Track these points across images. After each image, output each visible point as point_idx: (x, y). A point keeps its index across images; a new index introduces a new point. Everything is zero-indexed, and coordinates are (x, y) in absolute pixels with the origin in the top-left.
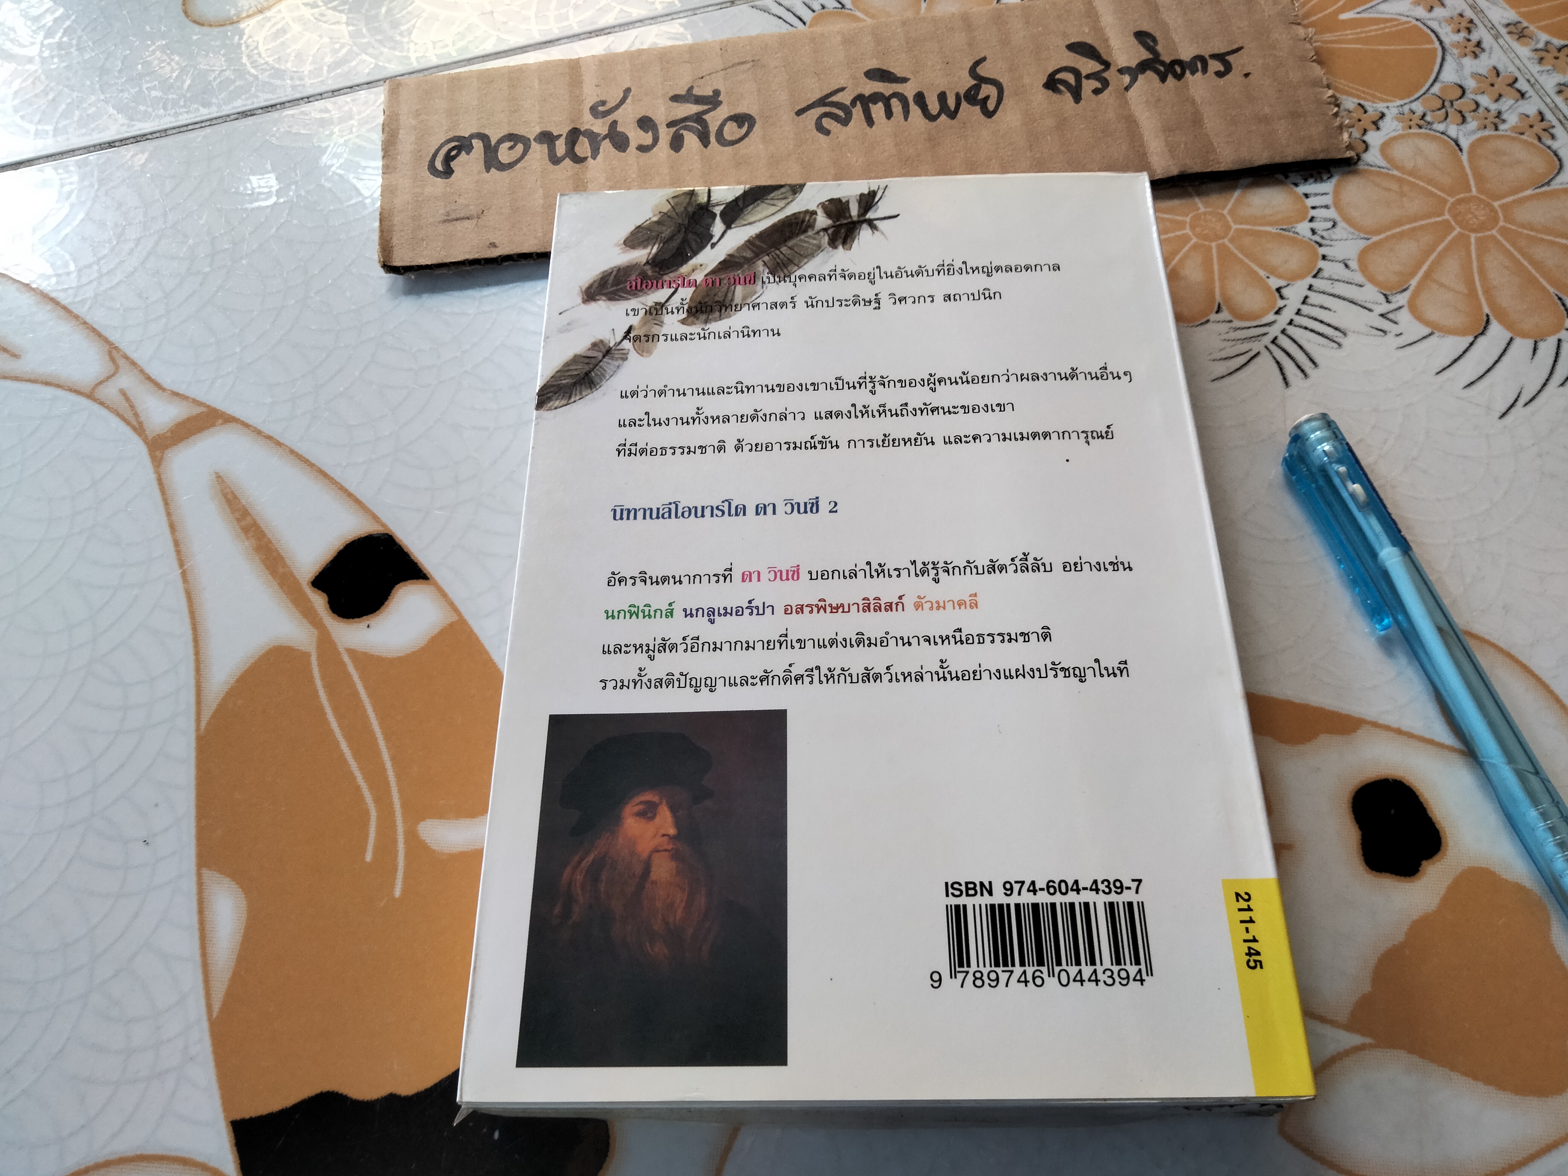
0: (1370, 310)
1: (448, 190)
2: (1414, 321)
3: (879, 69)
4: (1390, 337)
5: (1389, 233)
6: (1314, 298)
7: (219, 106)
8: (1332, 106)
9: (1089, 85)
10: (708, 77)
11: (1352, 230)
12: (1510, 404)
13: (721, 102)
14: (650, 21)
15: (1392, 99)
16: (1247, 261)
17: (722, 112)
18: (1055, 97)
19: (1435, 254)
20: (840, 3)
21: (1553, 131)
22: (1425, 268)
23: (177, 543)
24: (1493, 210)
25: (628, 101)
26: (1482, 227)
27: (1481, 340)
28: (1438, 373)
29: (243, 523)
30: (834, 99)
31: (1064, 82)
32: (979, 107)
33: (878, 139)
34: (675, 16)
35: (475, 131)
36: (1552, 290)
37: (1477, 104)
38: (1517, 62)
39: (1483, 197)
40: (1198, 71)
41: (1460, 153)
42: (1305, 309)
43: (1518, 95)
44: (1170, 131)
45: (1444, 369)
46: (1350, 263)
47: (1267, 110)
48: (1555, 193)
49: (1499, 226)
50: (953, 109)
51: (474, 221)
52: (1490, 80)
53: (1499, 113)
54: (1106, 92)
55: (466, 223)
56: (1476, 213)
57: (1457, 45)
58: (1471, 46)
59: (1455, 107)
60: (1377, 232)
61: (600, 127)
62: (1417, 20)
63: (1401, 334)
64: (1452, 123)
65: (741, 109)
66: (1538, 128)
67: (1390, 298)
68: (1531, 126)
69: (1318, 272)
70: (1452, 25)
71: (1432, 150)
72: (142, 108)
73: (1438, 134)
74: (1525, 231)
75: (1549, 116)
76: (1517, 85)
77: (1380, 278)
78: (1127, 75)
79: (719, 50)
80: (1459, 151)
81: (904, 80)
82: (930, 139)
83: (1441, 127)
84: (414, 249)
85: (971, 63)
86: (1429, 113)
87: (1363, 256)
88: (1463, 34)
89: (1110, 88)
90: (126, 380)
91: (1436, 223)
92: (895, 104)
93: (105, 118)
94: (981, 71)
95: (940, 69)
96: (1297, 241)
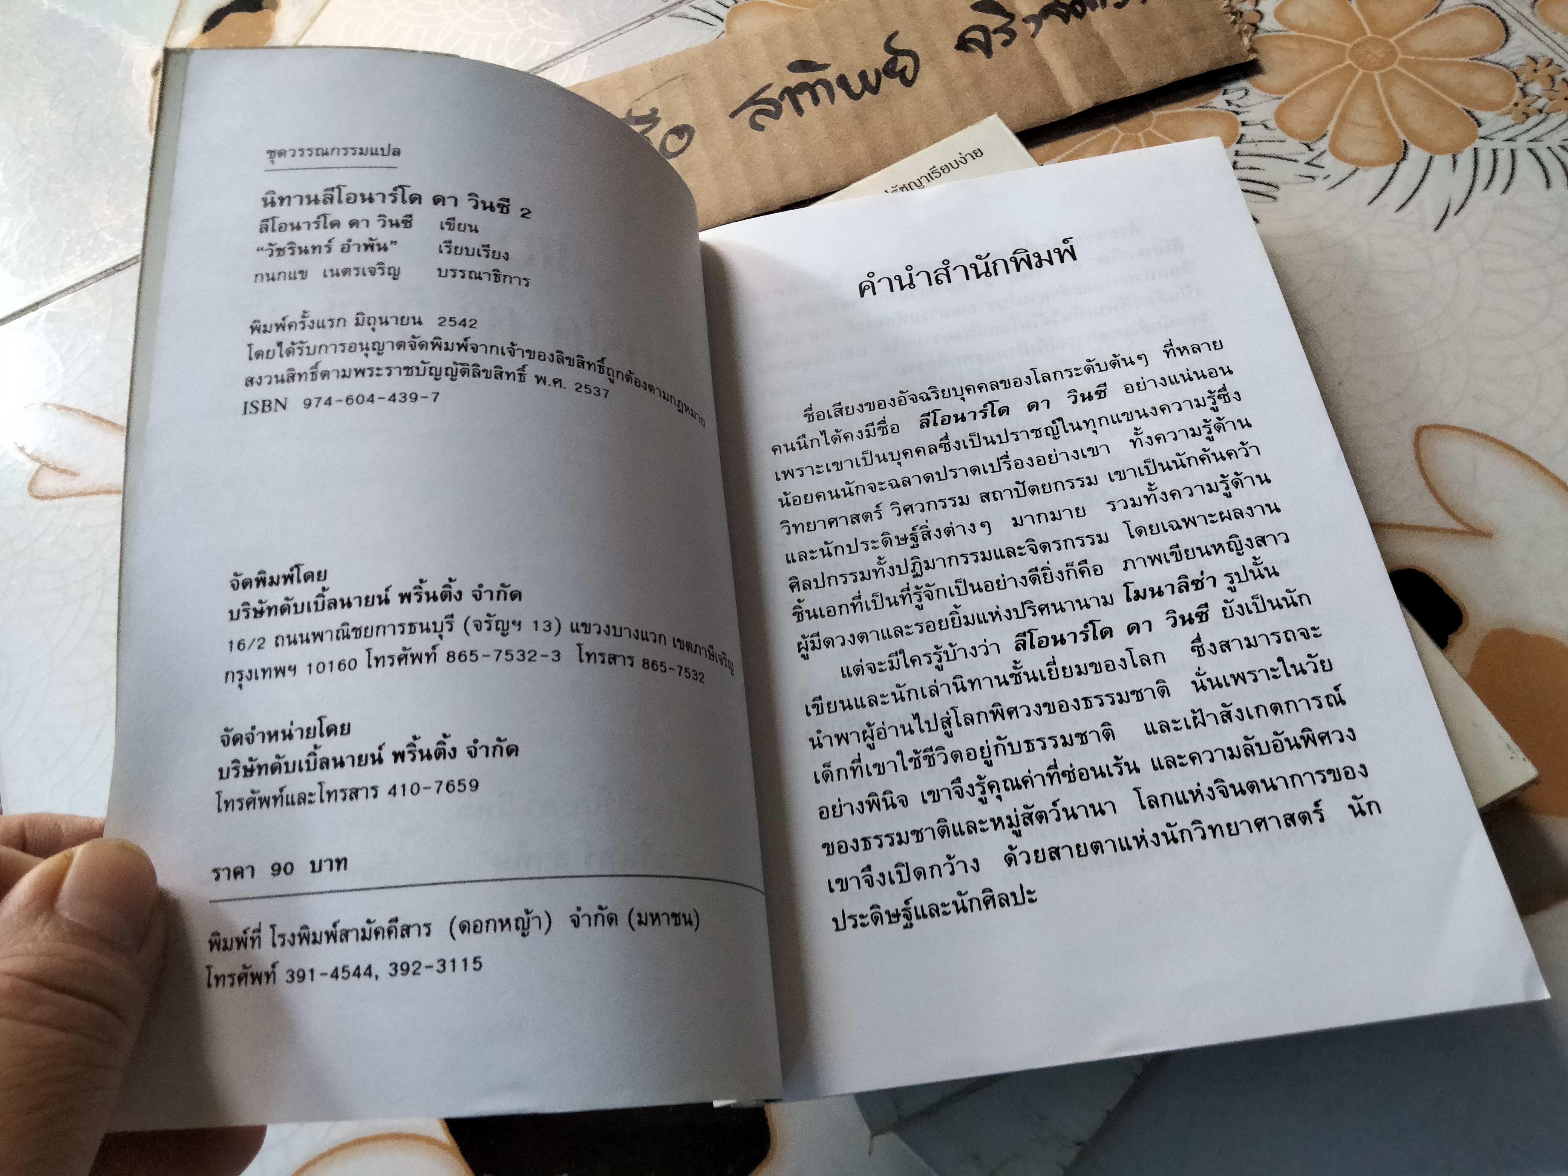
2: (1338, 161)
3: (801, 61)
4: (1319, 181)
5: (1298, 89)
6: (1243, 162)
8: (1230, 15)
9: (997, 40)
10: (644, 98)
11: (1262, 93)
12: (1441, 217)
13: (659, 119)
17: (662, 128)
18: (967, 55)
19: (1345, 98)
22: (1338, 112)
24: (1390, 46)
26: (1383, 64)
27: (1404, 166)
28: (1369, 204)
30: (763, 96)
31: (974, 41)
32: (898, 78)
33: (809, 126)
34: (602, 40)
36: (1459, 106)
39: (1378, 37)
40: (1097, 6)
41: (1349, 2)
44: (1079, 67)
45: (1374, 199)
46: (1268, 123)
47: (1168, 30)
48: (1444, 17)
49: (1398, 60)
50: (874, 86)
54: (1015, 43)
56: (1375, 52)
60: (1286, 91)
63: (1328, 176)
65: (679, 122)
67: (1312, 146)
69: (1241, 138)
71: (1323, 5)
74: (1424, 59)
77: (1298, 130)
78: (1032, 23)
79: (650, 72)
81: (825, 66)
82: (857, 117)
85: (885, 40)
87: (1278, 115)
89: (1018, 38)
91: (1339, 69)
92: (821, 90)
93: (104, 246)
94: (895, 44)
95: (857, 50)
96: (1216, 115)
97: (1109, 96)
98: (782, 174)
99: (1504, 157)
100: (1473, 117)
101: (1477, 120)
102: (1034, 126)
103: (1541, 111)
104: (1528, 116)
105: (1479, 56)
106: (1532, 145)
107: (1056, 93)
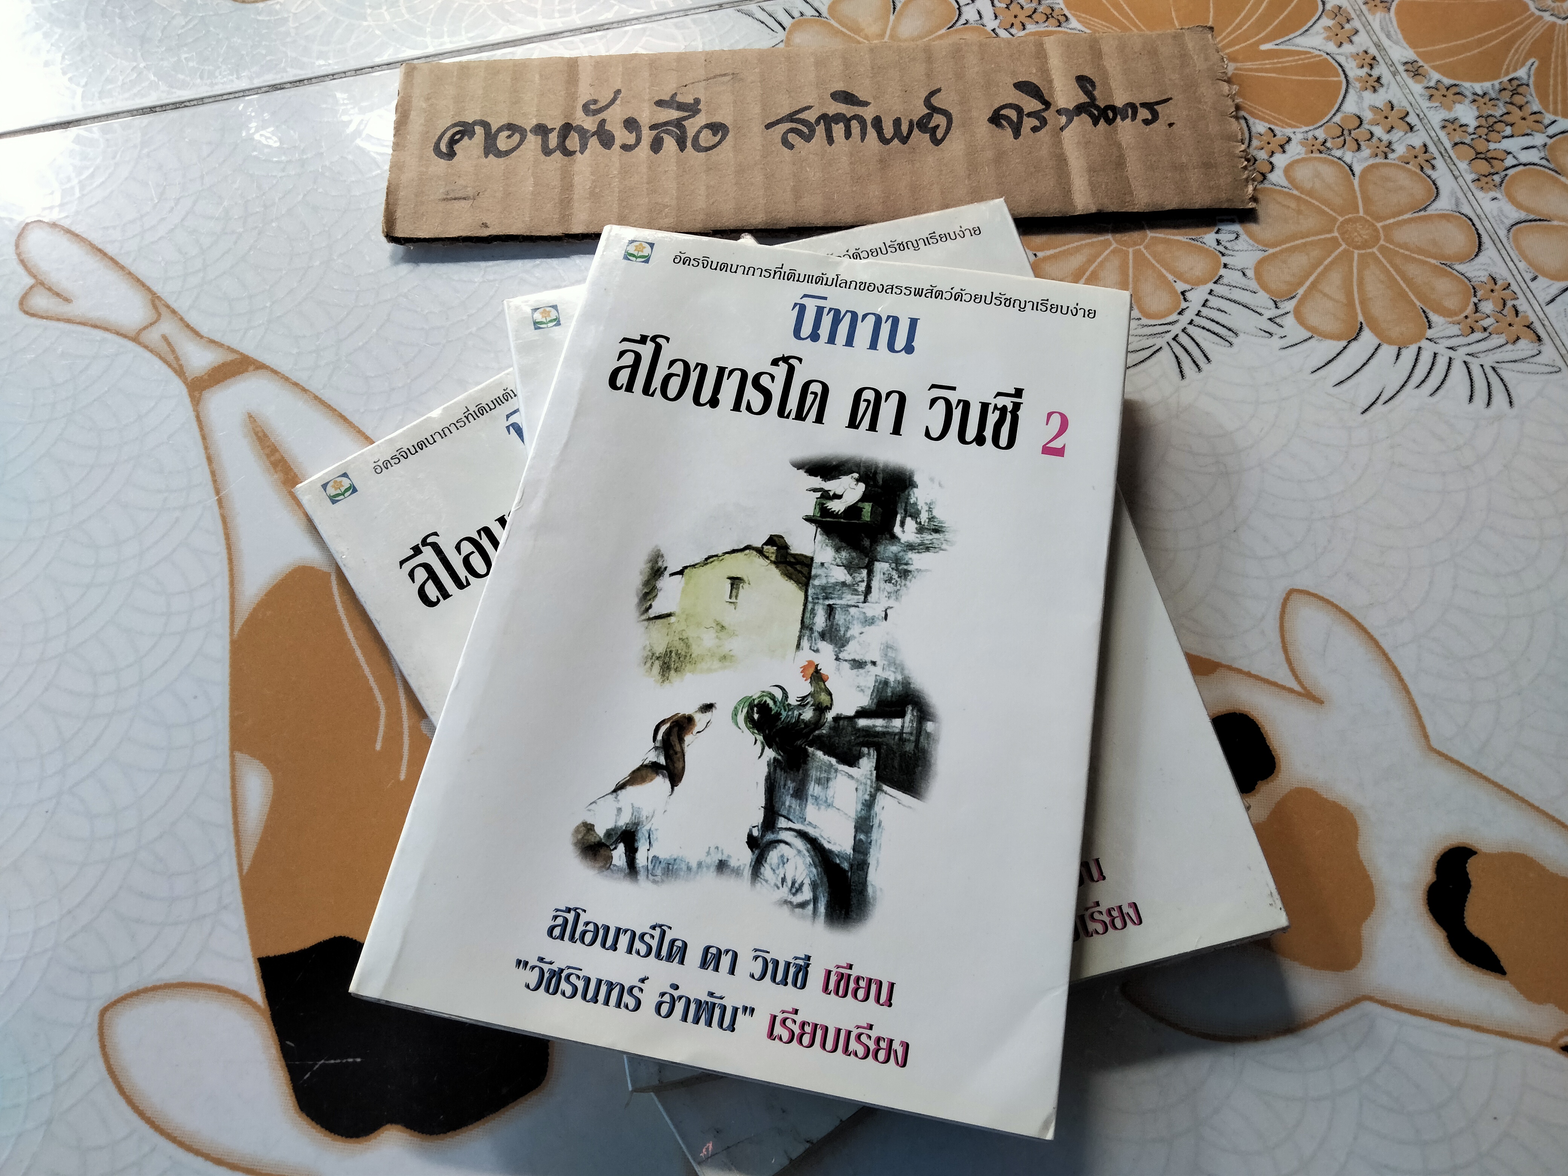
0: (1260, 314)
1: (450, 171)
2: (1298, 325)
3: (844, 92)
4: (1275, 338)
5: (1284, 246)
6: (1214, 302)
7: (251, 78)
9: (1029, 123)
10: (691, 86)
11: (1251, 241)
12: (1372, 402)
13: (700, 110)
14: (645, 20)
15: (1298, 124)
16: (1158, 266)
17: (701, 120)
18: (998, 131)
19: (1322, 267)
20: (818, 12)
21: (1433, 162)
22: (1312, 279)
23: (213, 473)
24: (1376, 230)
25: (618, 102)
26: (1365, 245)
27: (1354, 344)
28: (1313, 372)
29: (273, 459)
30: (801, 116)
31: (1007, 118)
32: (929, 134)
33: (836, 157)
34: (668, 16)
35: (478, 118)
36: (1418, 303)
37: (1372, 134)
38: (1410, 97)
39: (1368, 218)
40: (1128, 117)
41: (1352, 176)
42: (1205, 311)
43: (1408, 128)
44: (1094, 171)
45: (1319, 369)
46: (1248, 272)
47: (1184, 159)
48: (1430, 217)
49: (1379, 245)
51: (471, 202)
52: (1385, 114)
53: (1390, 143)
54: (1044, 131)
55: (463, 203)
56: (1362, 232)
57: (1359, 79)
58: (1371, 81)
59: (1352, 135)
60: (1274, 245)
61: (589, 124)
62: (1327, 54)
63: (1285, 337)
64: (1349, 150)
65: (717, 119)
66: (1421, 160)
67: (1279, 304)
68: (1416, 157)
69: (1219, 279)
70: (1357, 61)
71: (1329, 173)
72: (181, 77)
73: (1336, 159)
74: (1402, 251)
75: (1432, 148)
76: (1408, 119)
77: (1272, 286)
78: (1064, 117)
79: (704, 63)
81: (865, 104)
82: (881, 161)
83: (1338, 153)
84: (415, 223)
85: (926, 94)
86: (1329, 140)
87: (1260, 263)
88: (1366, 69)
89: (1047, 127)
90: (167, 327)
91: (1326, 239)
92: (855, 125)
93: (146, 84)
94: (935, 101)
95: (898, 97)
96: (1203, 250)
97: (1112, 207)
98: (798, 195)
99: (1442, 363)
100: (1427, 317)
101: (1429, 322)
102: (1038, 215)
103: (1485, 329)
104: (1473, 331)
105: (1449, 263)
106: (1469, 359)
107: (1067, 192)
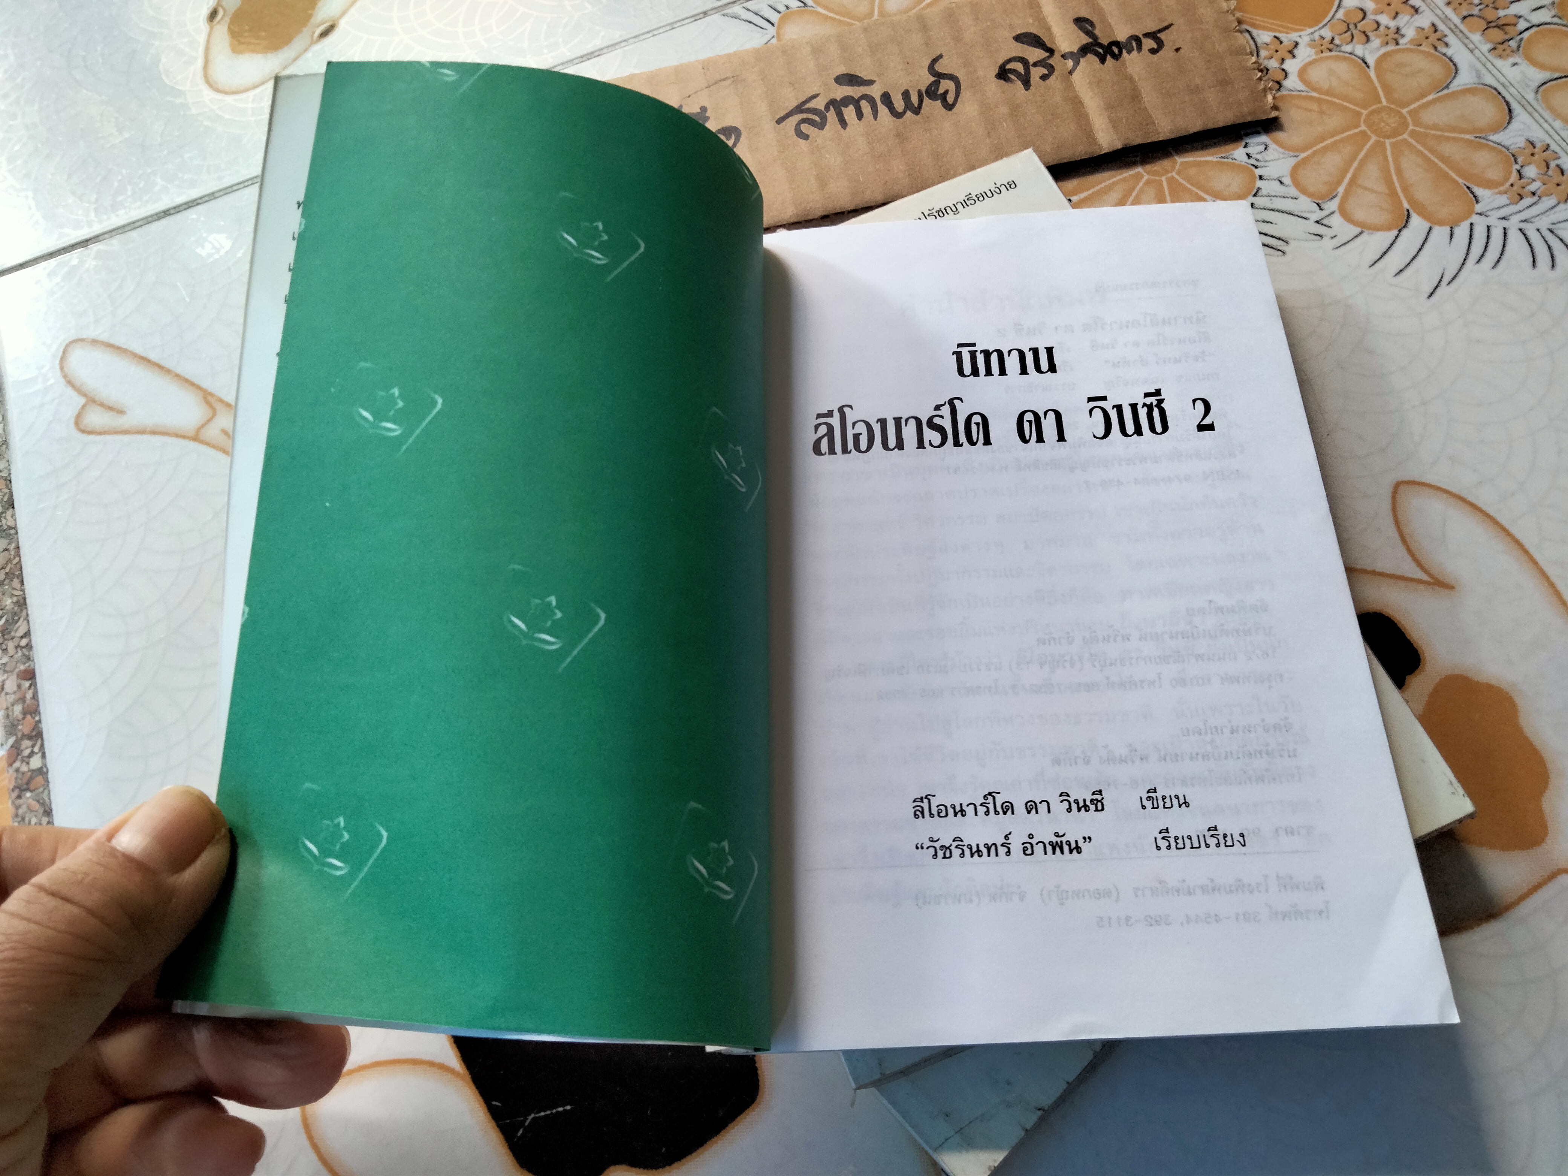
2: (1346, 223)
3: (847, 74)
4: (1326, 240)
5: (1315, 149)
8: (1257, 72)
9: (1036, 73)
10: (694, 96)
11: (1281, 150)
12: (1435, 285)
13: (709, 118)
14: (634, 40)
15: (1302, 28)
16: (1194, 189)
18: (1007, 86)
19: (1357, 163)
20: (803, 2)
21: (1446, 39)
22: (1349, 175)
24: (1402, 116)
26: (1395, 133)
27: (1405, 232)
28: (1370, 266)
30: (810, 105)
31: (1013, 71)
32: (940, 101)
33: (852, 139)
34: (655, 33)
36: (1460, 181)
37: (1378, 24)
39: (1392, 106)
40: (1134, 50)
41: (1368, 70)
43: (1413, 11)
44: (1112, 107)
45: (1376, 262)
46: (1284, 180)
47: (1198, 81)
48: (1454, 94)
49: (1409, 130)
50: (916, 106)
52: (1386, 1)
53: (1398, 29)
54: (1053, 78)
56: (1389, 121)
59: (1359, 28)
60: (1304, 149)
63: (1335, 236)
64: (1358, 43)
65: (728, 122)
66: (1433, 37)
67: (1322, 207)
68: (1427, 38)
69: (1258, 191)
71: (1343, 69)
72: (188, 176)
73: (1347, 55)
74: (1433, 132)
75: (1441, 26)
77: (1312, 189)
78: (1070, 60)
79: (702, 70)
80: (1367, 68)
81: (871, 82)
82: (898, 135)
83: (1348, 48)
85: (929, 61)
86: (1337, 37)
87: (1294, 172)
89: (1056, 73)
90: (224, 420)
91: (1355, 134)
92: (865, 105)
93: (156, 189)
94: (939, 68)
95: (902, 70)
96: (1236, 167)
97: (1137, 139)
98: (823, 183)
99: (1497, 234)
100: (1472, 193)
101: (1475, 196)
102: (1065, 161)
103: (1534, 194)
104: (1521, 198)
105: (1482, 135)
106: (1524, 226)
